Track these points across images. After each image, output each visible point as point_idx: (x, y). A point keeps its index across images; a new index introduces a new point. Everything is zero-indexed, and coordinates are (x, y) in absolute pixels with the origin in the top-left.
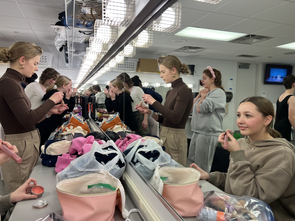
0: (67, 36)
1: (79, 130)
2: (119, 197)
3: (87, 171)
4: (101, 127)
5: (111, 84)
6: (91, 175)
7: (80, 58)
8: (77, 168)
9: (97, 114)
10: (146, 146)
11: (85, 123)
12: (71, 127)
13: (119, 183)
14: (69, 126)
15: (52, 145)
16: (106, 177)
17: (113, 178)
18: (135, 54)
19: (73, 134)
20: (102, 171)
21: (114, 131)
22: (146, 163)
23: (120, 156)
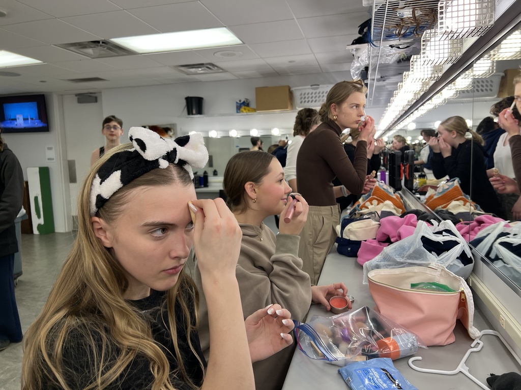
0: (369, 57)
1: (388, 206)
2: (462, 303)
3: (409, 263)
4: (425, 203)
5: (442, 127)
6: (416, 269)
7: (388, 87)
8: (394, 257)
9: (417, 182)
10: (515, 235)
11: (397, 197)
12: (375, 202)
13: (464, 283)
14: (371, 201)
15: (351, 226)
16: (441, 275)
17: (452, 276)
18: (495, 72)
19: (379, 213)
20: (433, 265)
21: (450, 211)
22: (515, 262)
23: (463, 245)
